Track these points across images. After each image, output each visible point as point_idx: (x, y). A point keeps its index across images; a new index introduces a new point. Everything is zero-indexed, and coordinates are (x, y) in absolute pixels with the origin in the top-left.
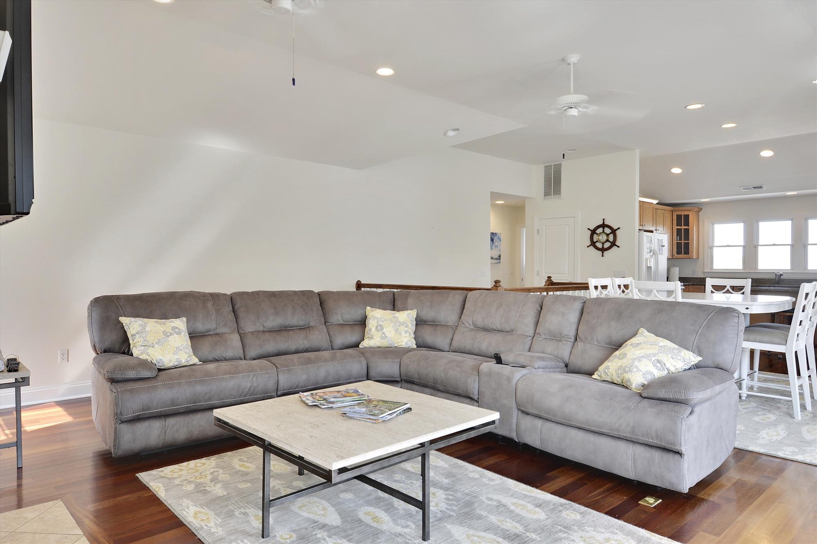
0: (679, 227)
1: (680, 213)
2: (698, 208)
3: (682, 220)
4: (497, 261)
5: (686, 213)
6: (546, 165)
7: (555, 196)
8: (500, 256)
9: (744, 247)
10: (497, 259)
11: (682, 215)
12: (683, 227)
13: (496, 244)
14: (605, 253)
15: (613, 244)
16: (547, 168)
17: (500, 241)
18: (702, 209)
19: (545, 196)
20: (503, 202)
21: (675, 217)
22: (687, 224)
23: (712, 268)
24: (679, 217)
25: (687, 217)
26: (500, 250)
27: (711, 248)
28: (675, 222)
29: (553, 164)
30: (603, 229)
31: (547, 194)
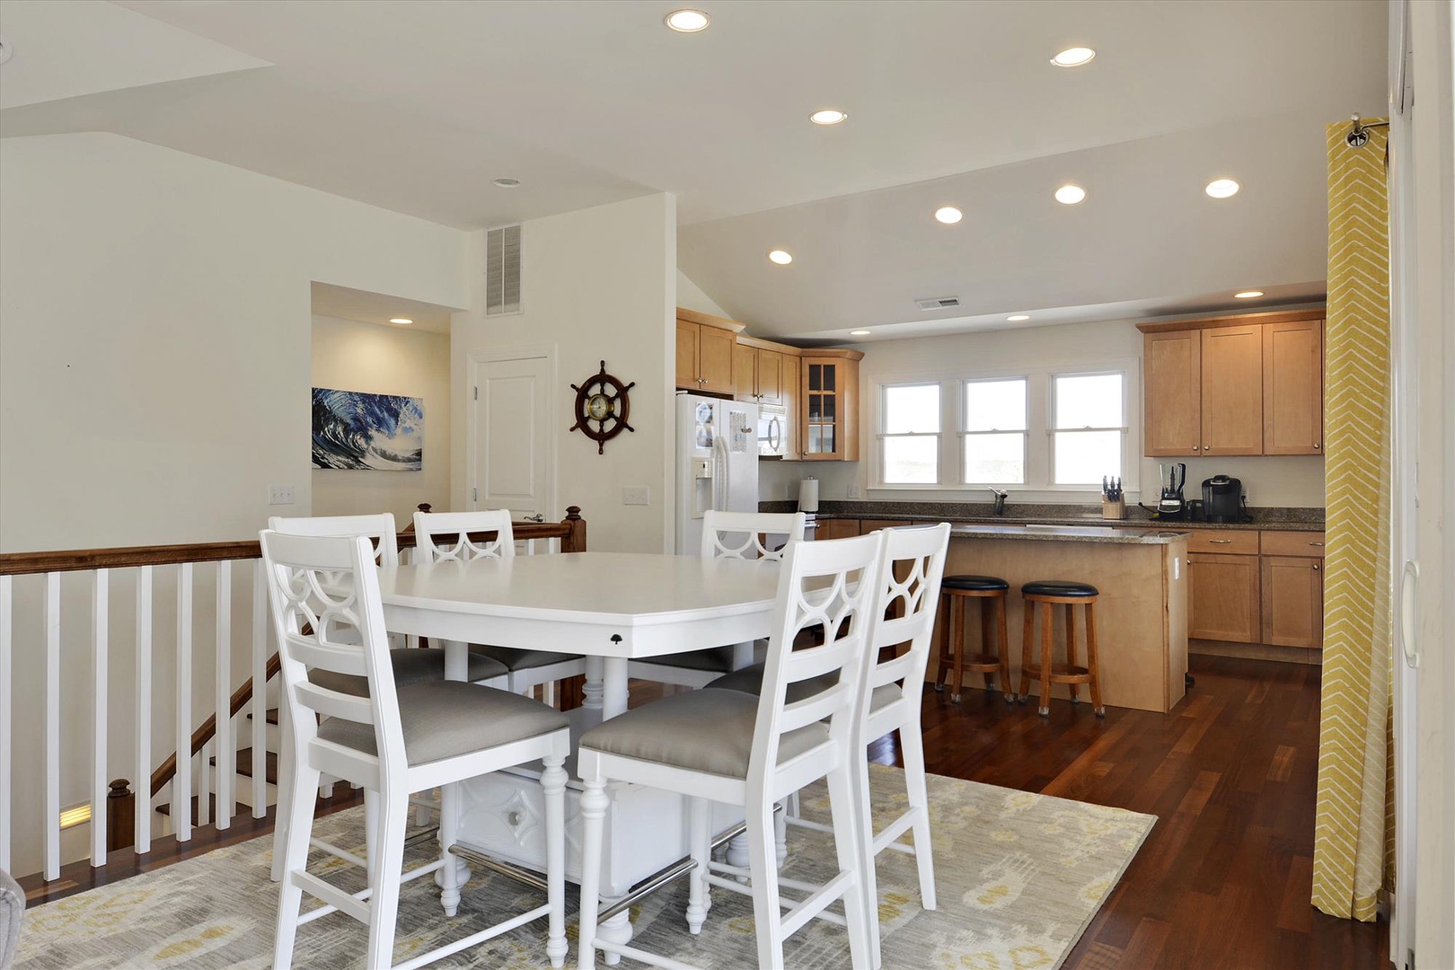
0: (815, 392)
1: (815, 361)
2: (856, 352)
3: (821, 378)
4: (409, 465)
5: (829, 362)
6: (490, 230)
7: (509, 307)
8: (419, 454)
9: (939, 435)
10: (409, 460)
11: (820, 366)
12: (824, 392)
13: (406, 425)
14: (608, 444)
15: (622, 424)
16: (493, 237)
17: (421, 417)
18: (863, 355)
19: (488, 306)
20: (410, 322)
21: (806, 371)
22: (830, 384)
23: (881, 481)
24: (814, 369)
25: (830, 370)
26: (420, 439)
27: (880, 438)
28: (806, 380)
29: (503, 227)
30: (602, 386)
31: (493, 302)
